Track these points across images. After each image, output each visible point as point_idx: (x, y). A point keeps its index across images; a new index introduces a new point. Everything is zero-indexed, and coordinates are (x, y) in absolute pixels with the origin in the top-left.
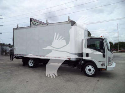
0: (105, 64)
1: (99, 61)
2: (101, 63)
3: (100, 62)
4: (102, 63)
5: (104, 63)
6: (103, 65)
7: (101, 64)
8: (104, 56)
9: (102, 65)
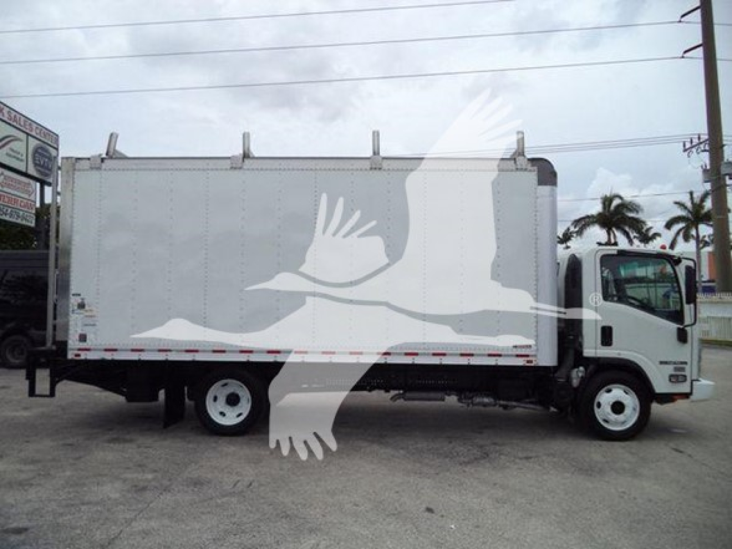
0: (687, 373)
1: (662, 363)
2: (670, 370)
3: (666, 363)
4: (676, 369)
5: (683, 369)
6: (677, 376)
7: (671, 376)
8: (682, 337)
9: (675, 378)
